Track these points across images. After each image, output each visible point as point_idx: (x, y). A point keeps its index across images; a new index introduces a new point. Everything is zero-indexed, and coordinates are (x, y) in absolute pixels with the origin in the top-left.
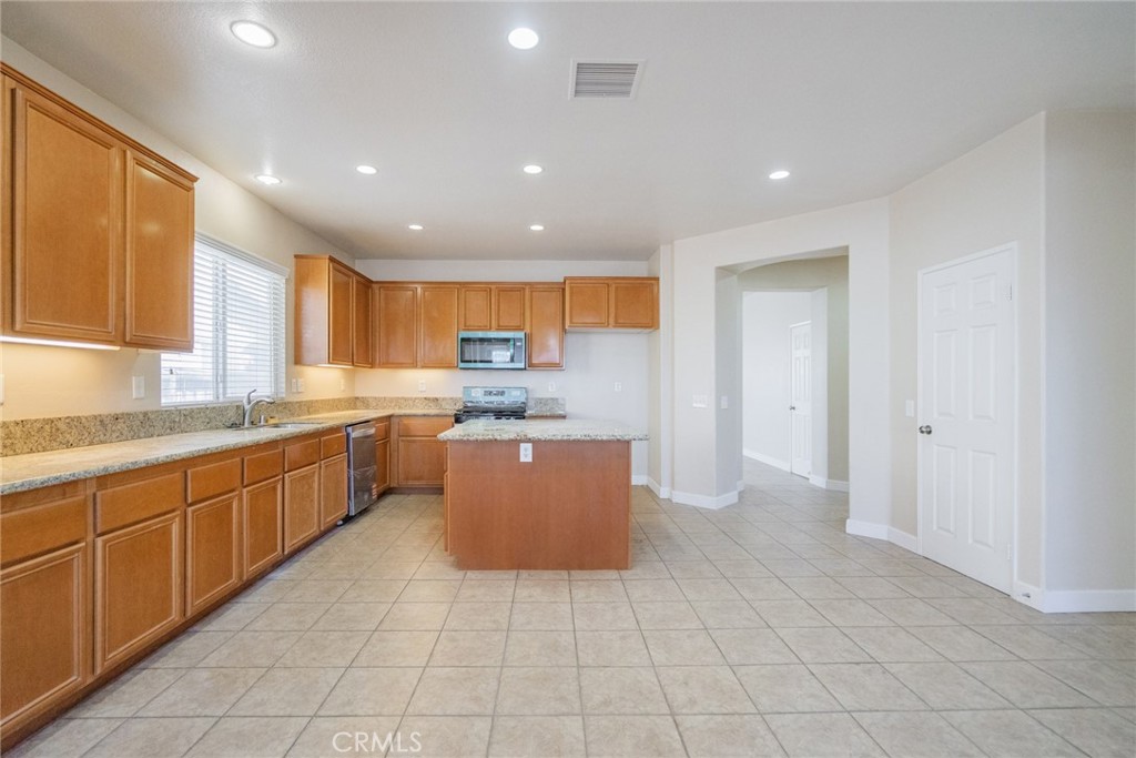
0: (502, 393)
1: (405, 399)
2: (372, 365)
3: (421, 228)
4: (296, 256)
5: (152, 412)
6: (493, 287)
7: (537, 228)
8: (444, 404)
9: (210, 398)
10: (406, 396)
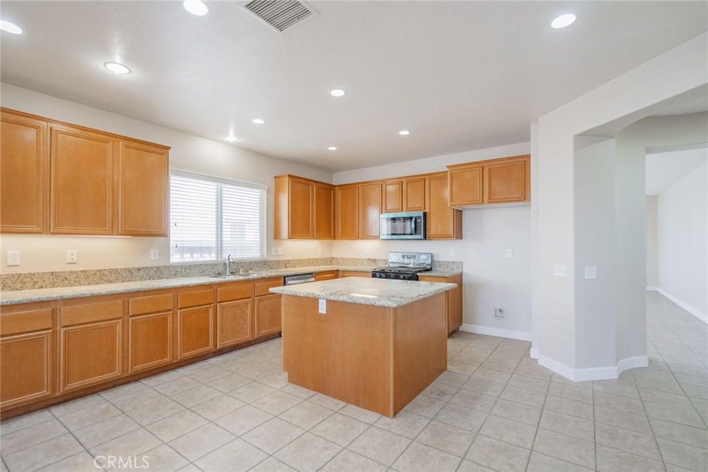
0: (414, 257)
1: (358, 259)
2: (334, 238)
3: (336, 149)
4: (275, 177)
5: (162, 267)
6: (404, 180)
7: (404, 133)
8: (379, 263)
9: (214, 259)
10: (359, 257)
